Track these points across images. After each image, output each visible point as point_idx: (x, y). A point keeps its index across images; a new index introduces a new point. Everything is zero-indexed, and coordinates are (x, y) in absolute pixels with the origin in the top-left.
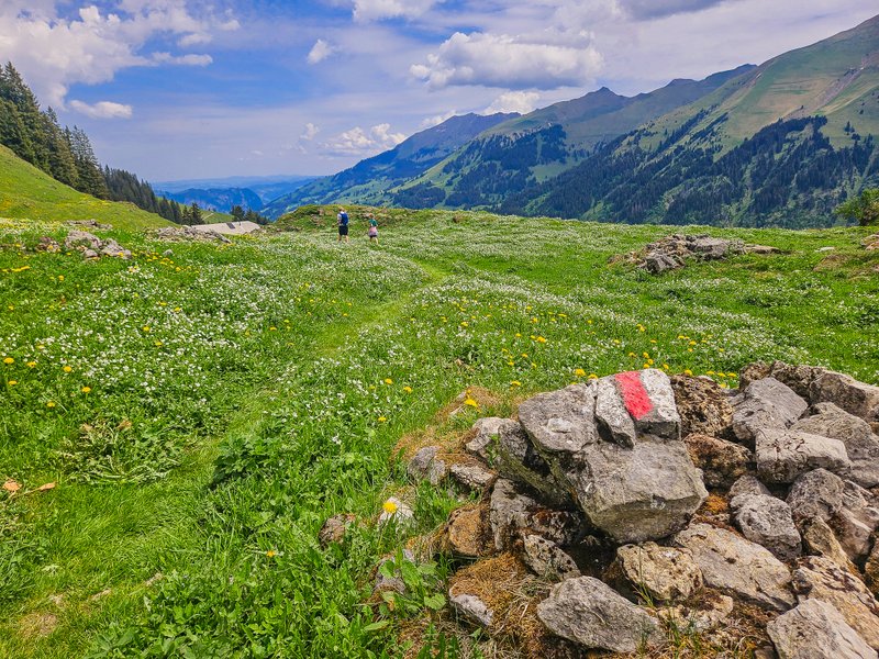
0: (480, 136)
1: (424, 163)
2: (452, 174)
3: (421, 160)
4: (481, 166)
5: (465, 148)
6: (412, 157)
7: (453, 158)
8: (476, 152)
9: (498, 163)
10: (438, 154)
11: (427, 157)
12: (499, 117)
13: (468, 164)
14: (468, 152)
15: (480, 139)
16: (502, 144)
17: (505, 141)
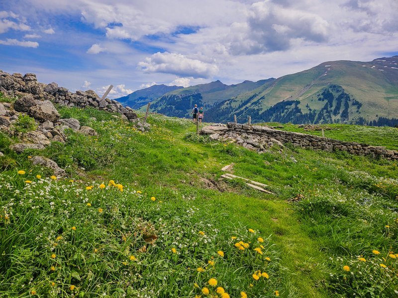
0: (166, 95)
1: (141, 103)
2: (153, 109)
3: (139, 102)
4: (166, 107)
5: (159, 99)
6: (135, 100)
7: (154, 102)
8: (164, 101)
9: (174, 107)
10: (147, 100)
11: (142, 101)
12: (175, 88)
13: (161, 106)
14: (160, 101)
15: (166, 96)
16: (176, 99)
17: (177, 98)
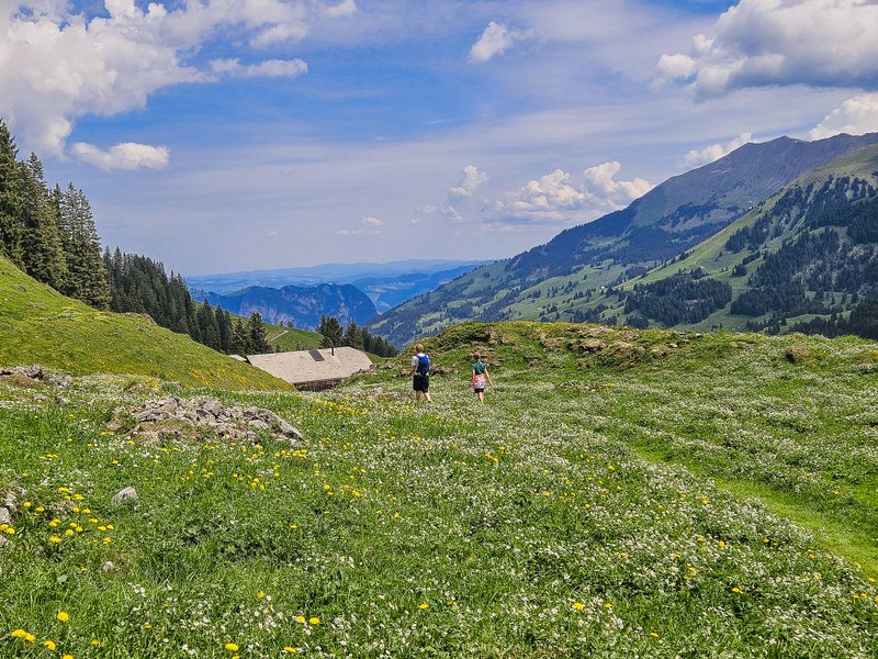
0: (802, 180)
1: (687, 234)
2: (745, 254)
3: (680, 227)
4: (805, 238)
5: (770, 204)
6: (663, 221)
7: (749, 222)
8: (795, 211)
9: (841, 231)
10: (716, 216)
11: (694, 222)
12: (841, 143)
13: (778, 233)
14: (776, 212)
15: (803, 186)
16: (849, 194)
17: (854, 187)
